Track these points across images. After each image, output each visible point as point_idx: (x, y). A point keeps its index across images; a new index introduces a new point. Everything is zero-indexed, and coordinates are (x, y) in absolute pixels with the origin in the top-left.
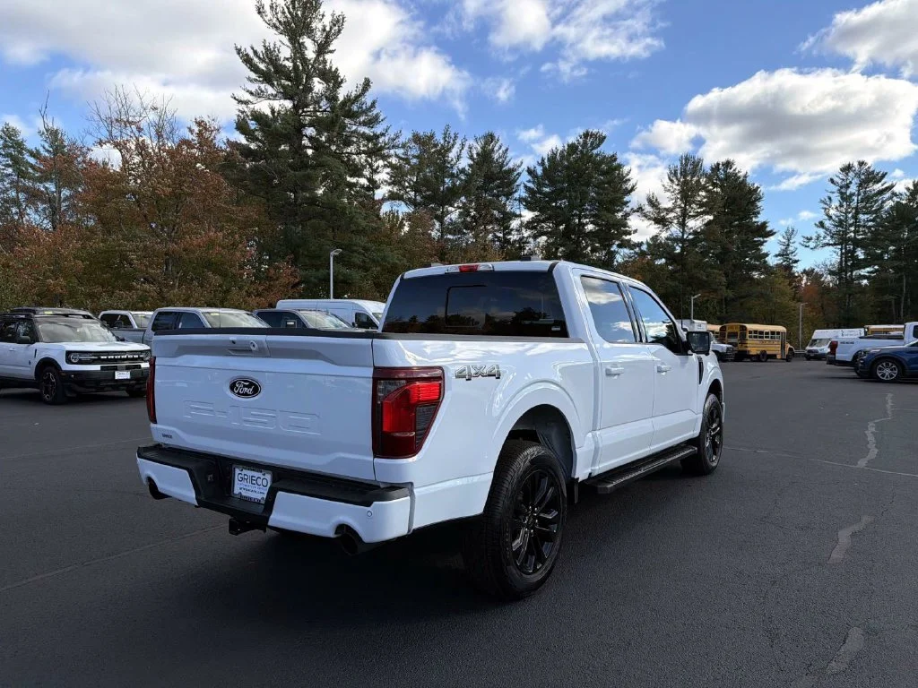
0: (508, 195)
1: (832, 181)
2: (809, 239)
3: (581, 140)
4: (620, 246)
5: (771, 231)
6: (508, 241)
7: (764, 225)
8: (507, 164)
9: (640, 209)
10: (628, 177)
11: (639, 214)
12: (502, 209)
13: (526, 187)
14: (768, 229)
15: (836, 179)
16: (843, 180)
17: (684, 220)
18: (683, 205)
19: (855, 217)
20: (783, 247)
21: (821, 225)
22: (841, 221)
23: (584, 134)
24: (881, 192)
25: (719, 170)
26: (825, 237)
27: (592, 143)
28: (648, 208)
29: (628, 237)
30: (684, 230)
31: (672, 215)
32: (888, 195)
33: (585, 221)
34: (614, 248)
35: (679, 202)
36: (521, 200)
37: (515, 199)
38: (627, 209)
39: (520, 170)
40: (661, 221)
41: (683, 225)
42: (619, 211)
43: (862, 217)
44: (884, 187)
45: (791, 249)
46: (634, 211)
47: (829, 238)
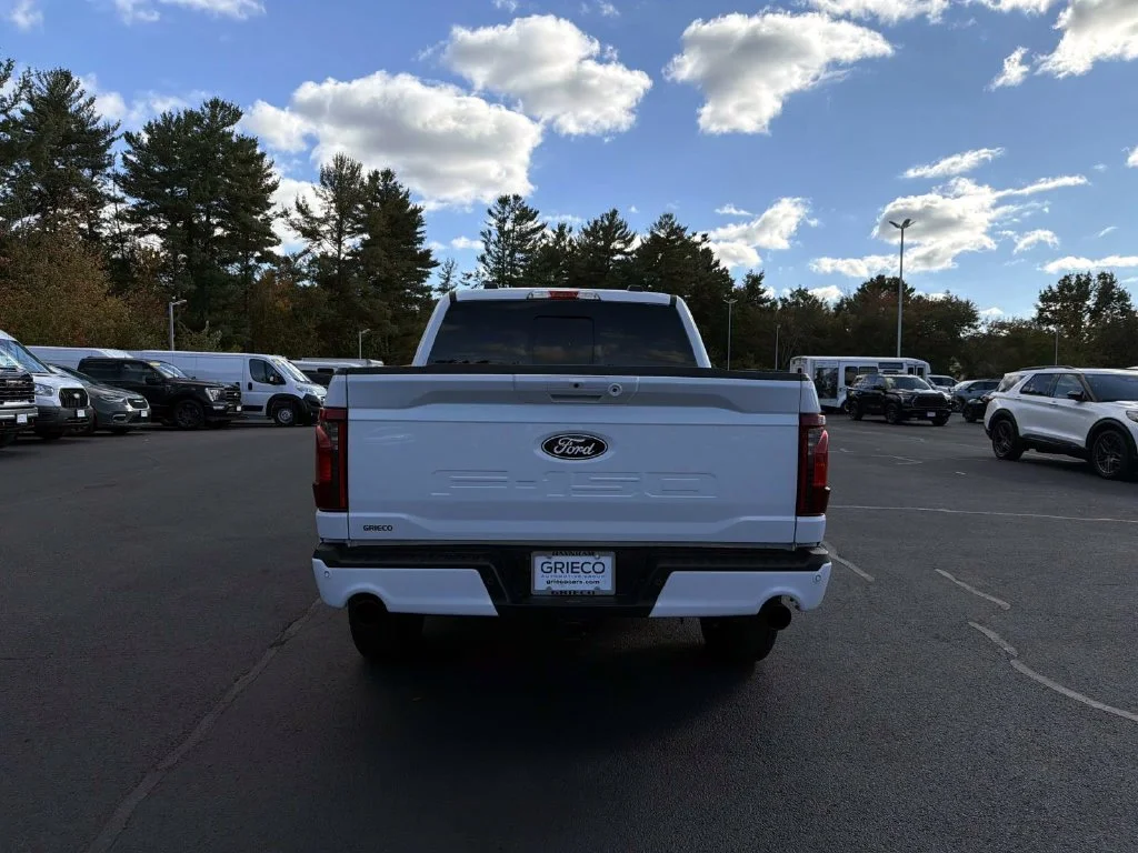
0: (98, 167)
1: (490, 212)
2: (469, 276)
3: (207, 110)
4: (259, 260)
5: (435, 262)
6: (96, 237)
7: (428, 253)
8: (94, 122)
9: (285, 214)
10: (269, 171)
11: (283, 219)
12: (87, 186)
13: (125, 158)
14: (432, 259)
15: (494, 211)
16: (500, 213)
17: (340, 237)
18: (338, 217)
19: (512, 255)
20: (443, 281)
21: (483, 259)
22: (499, 258)
23: (211, 103)
24: (535, 231)
25: (378, 179)
26: (483, 275)
27: (223, 118)
28: (296, 215)
29: (270, 249)
30: (340, 247)
31: (325, 228)
32: (539, 235)
33: (214, 221)
34: (252, 262)
35: (333, 212)
36: (116, 178)
37: (108, 175)
38: (269, 212)
39: (116, 134)
40: (311, 234)
41: (338, 242)
42: (257, 214)
43: (518, 255)
44: (536, 226)
45: (451, 283)
46: (277, 216)
47: (487, 275)
